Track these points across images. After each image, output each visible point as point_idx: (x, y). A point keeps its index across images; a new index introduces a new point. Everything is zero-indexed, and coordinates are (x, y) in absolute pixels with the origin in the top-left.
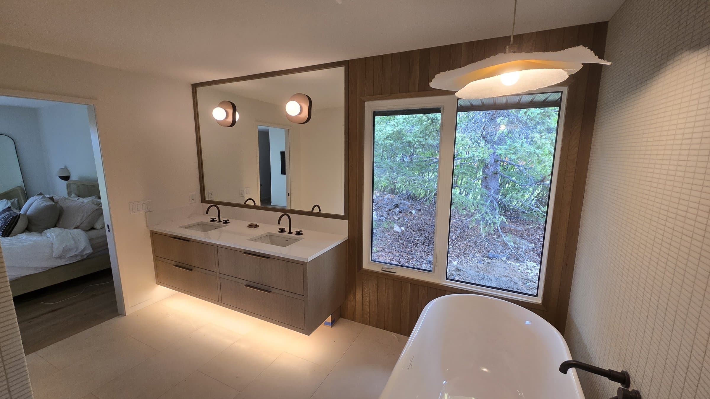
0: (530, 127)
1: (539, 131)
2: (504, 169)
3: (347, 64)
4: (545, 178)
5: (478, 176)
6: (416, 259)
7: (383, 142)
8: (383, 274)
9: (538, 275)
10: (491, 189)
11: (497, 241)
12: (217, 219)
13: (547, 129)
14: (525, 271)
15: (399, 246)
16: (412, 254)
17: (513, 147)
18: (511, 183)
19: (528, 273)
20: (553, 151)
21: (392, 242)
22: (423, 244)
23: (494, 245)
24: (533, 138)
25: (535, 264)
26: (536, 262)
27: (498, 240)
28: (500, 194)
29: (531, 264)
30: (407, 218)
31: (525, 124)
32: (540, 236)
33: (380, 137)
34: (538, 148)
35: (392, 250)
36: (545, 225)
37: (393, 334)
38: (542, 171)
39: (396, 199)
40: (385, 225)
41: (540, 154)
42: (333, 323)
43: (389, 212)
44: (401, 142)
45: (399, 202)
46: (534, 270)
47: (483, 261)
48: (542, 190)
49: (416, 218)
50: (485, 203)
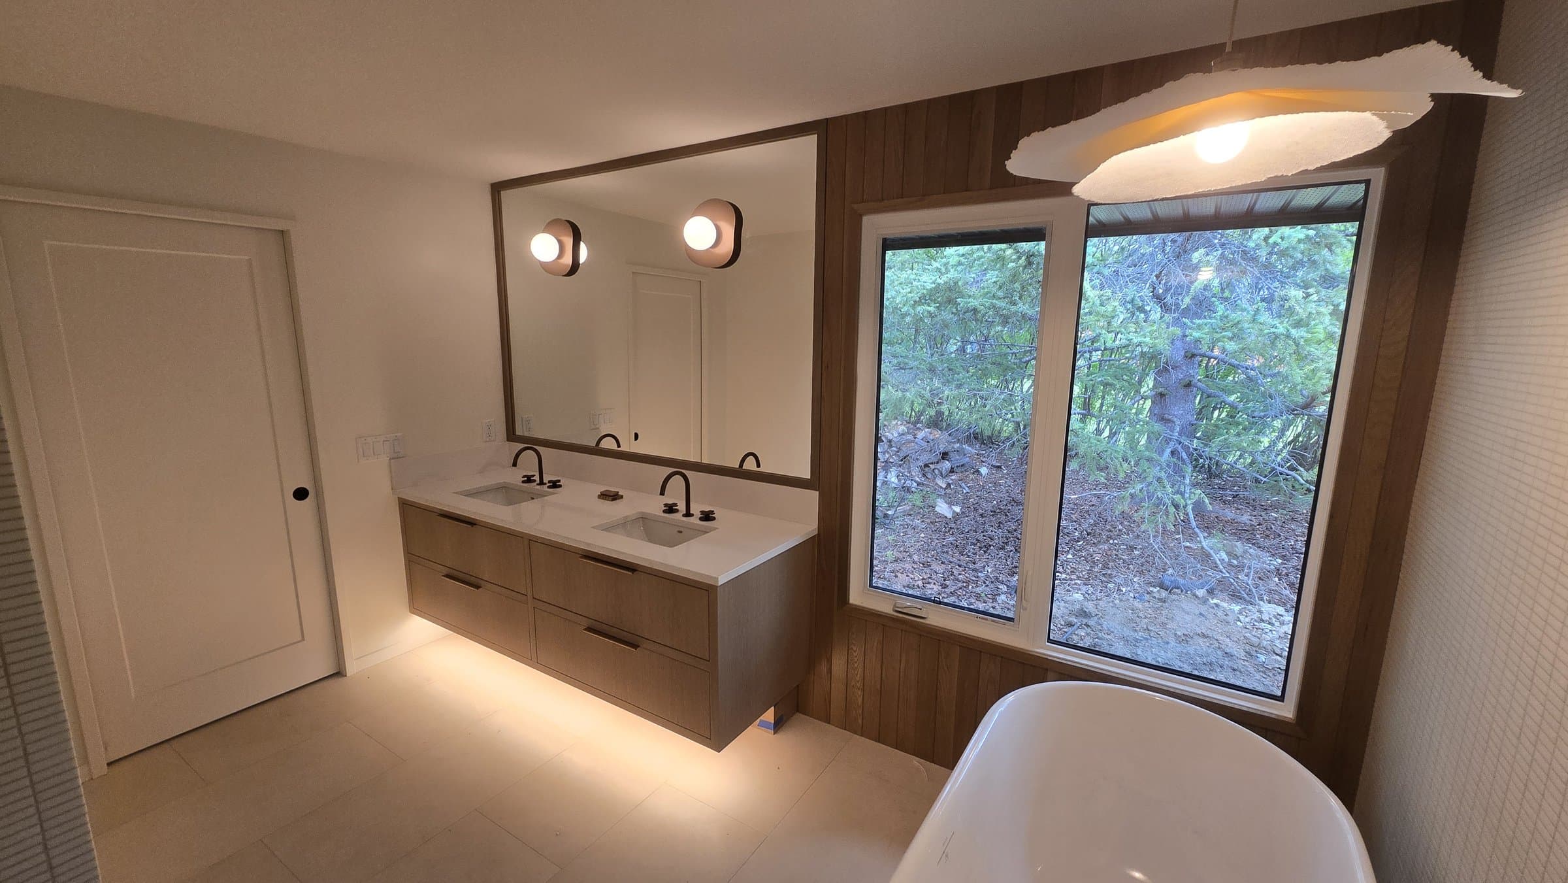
0: (1279, 273)
1: (1302, 284)
2: (1210, 376)
3: (823, 129)
4: (1313, 399)
5: (1142, 390)
6: (985, 583)
7: (911, 310)
8: (893, 619)
9: (1290, 637)
10: (1174, 422)
11: (1187, 547)
12: (537, 478)
13: (1324, 277)
14: (1254, 625)
15: (945, 550)
16: (975, 570)
17: (1231, 323)
18: (1227, 408)
19: (1263, 630)
20: (1339, 332)
21: (930, 539)
22: (1003, 548)
23: (1178, 556)
24: (1285, 299)
25: (1280, 610)
26: (1284, 605)
27: (1188, 544)
28: (1198, 435)
29: (1270, 609)
30: (969, 485)
31: (1266, 267)
32: (1297, 540)
33: (905, 299)
34: (1298, 324)
35: (929, 557)
36: (1311, 513)
37: (916, 761)
38: (1307, 382)
39: (941, 439)
40: (916, 499)
41: (1302, 340)
42: (778, 725)
43: (927, 469)
44: (954, 310)
45: (950, 448)
46: (1277, 624)
47: (1148, 595)
48: (1306, 427)
49: (990, 485)
50: (1155, 456)
